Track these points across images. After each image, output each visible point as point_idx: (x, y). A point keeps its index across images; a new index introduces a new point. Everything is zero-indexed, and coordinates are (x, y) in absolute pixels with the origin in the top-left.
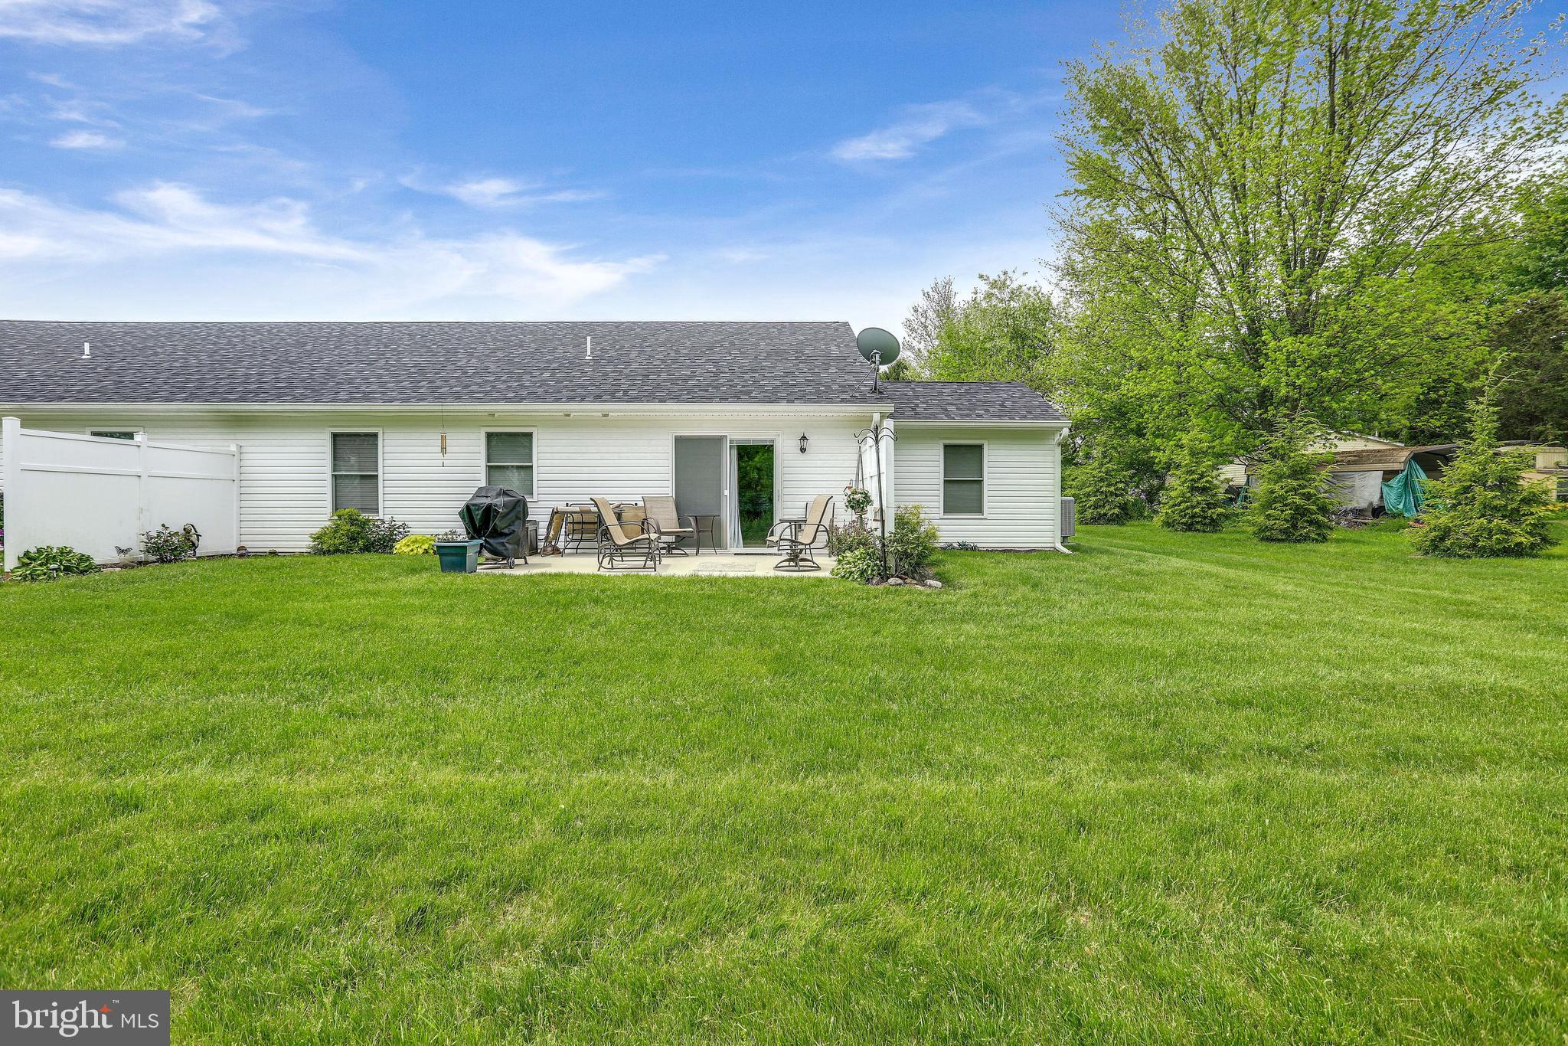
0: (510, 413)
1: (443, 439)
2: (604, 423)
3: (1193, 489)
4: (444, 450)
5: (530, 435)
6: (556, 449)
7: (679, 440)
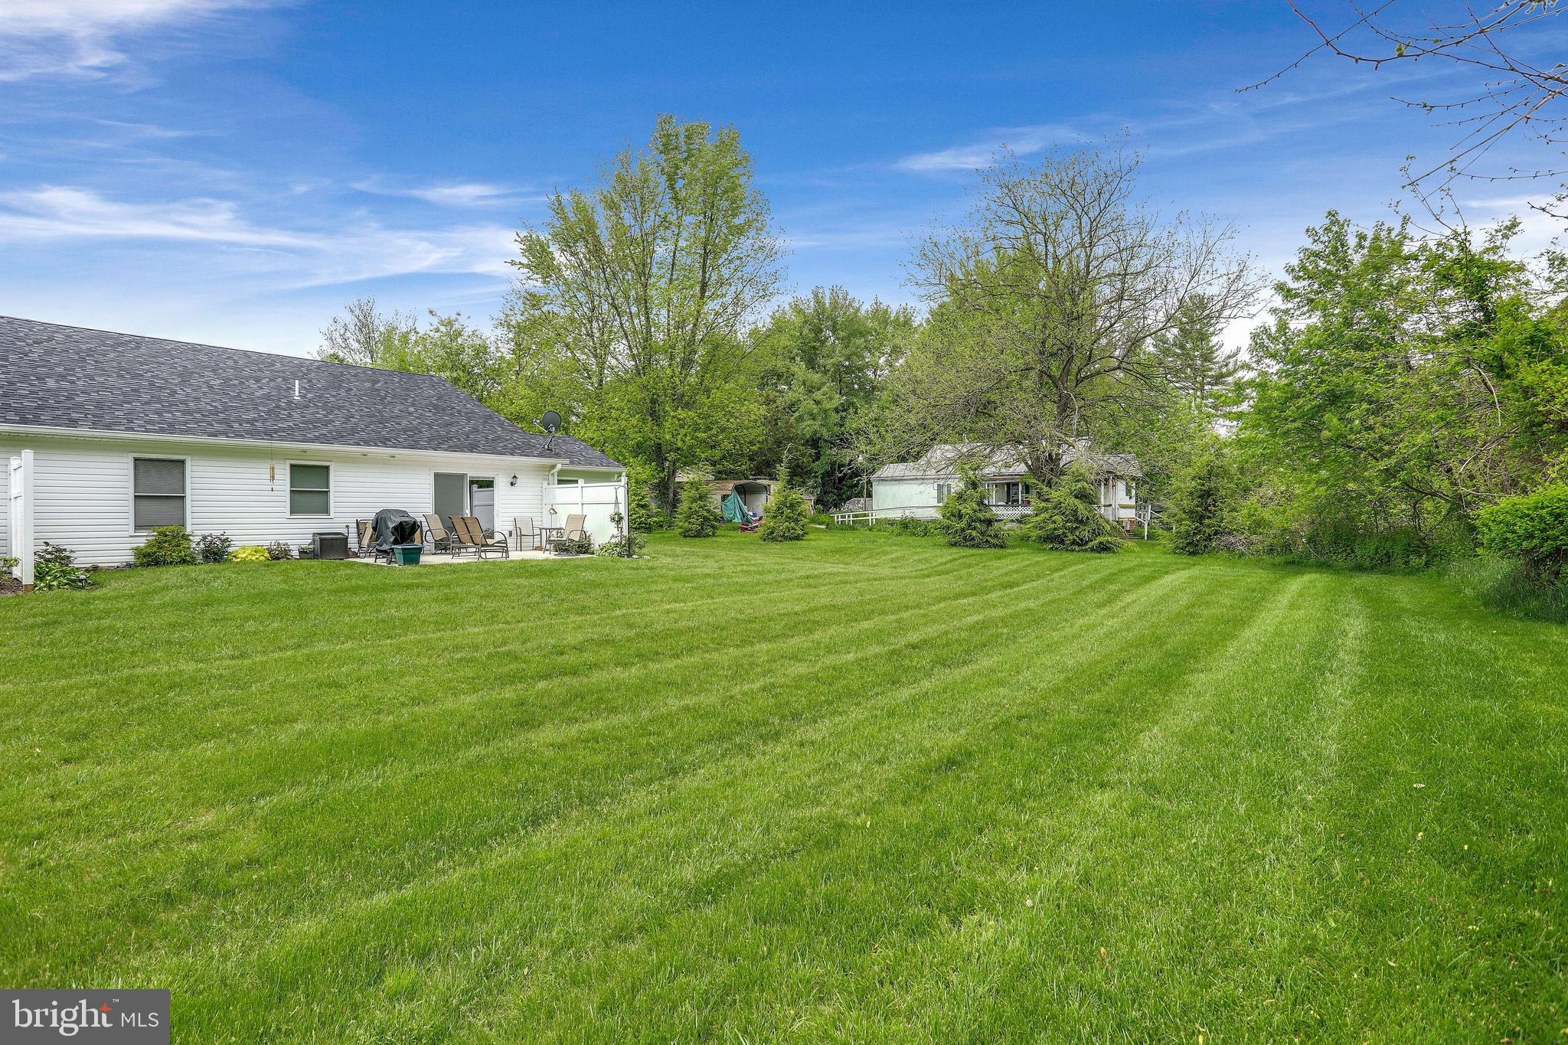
0: (315, 451)
1: (273, 469)
2: (390, 462)
3: (638, 505)
4: (273, 478)
5: (327, 468)
6: (368, 480)
7: (436, 475)
